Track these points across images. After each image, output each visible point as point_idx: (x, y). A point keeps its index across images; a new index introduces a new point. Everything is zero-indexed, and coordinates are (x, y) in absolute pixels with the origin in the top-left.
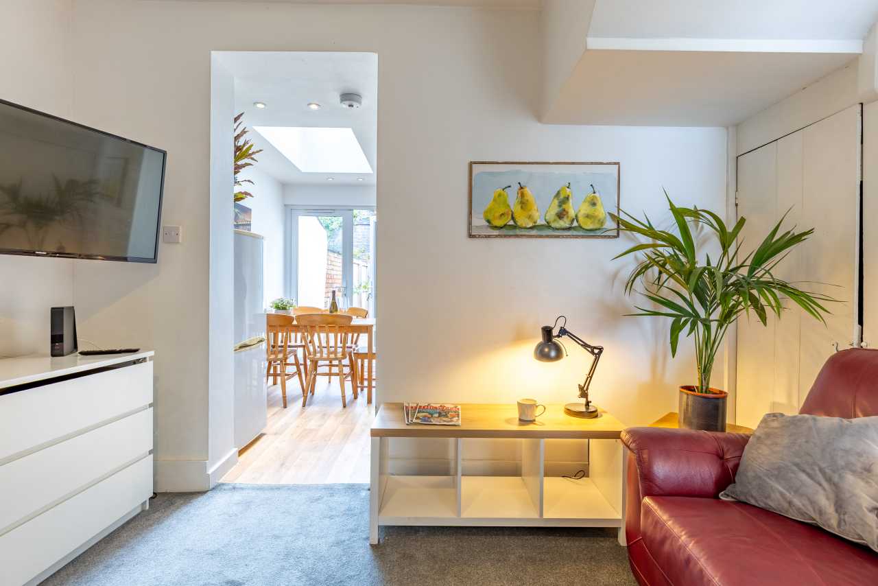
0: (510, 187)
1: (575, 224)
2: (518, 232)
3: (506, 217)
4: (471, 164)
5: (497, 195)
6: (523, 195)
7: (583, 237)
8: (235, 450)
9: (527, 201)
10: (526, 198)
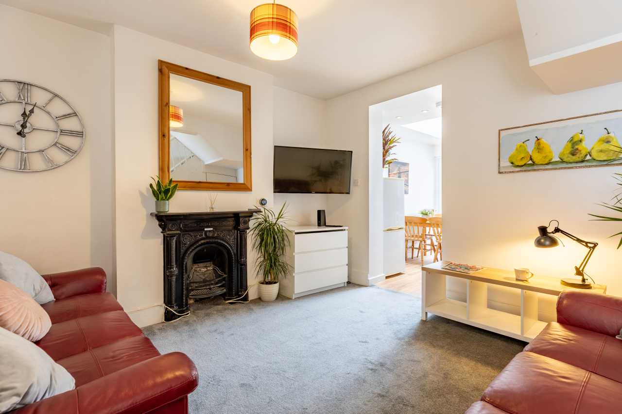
0: (529, 140)
1: (588, 157)
2: (535, 167)
3: (526, 158)
4: (500, 131)
5: (519, 146)
6: (539, 144)
7: (596, 166)
8: (384, 275)
9: (543, 147)
10: (542, 146)
